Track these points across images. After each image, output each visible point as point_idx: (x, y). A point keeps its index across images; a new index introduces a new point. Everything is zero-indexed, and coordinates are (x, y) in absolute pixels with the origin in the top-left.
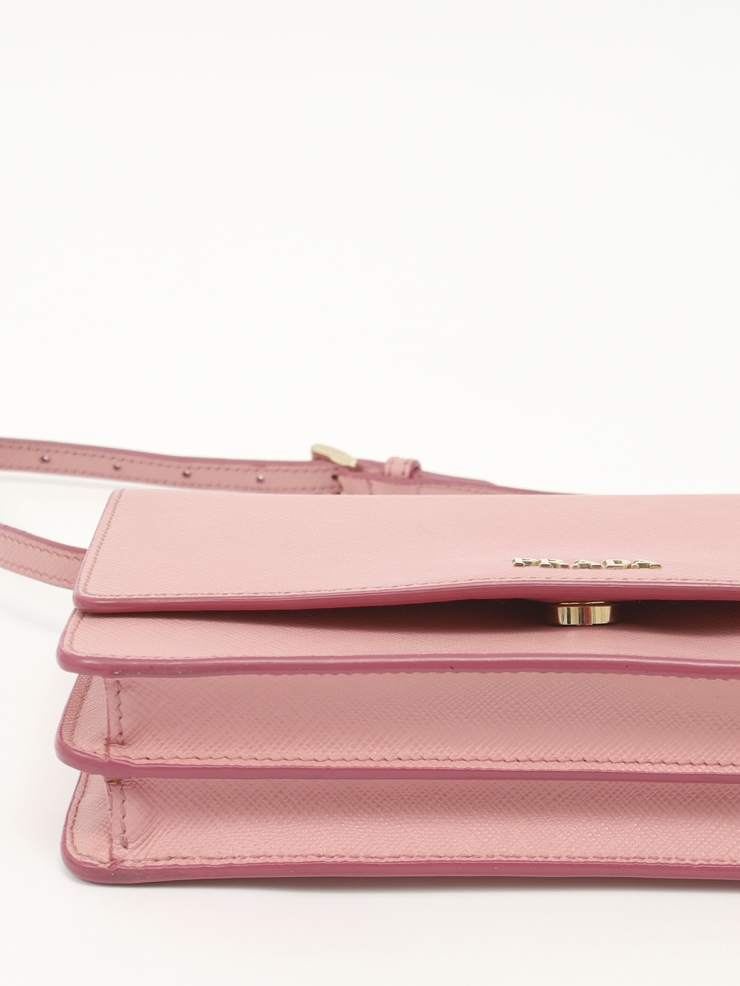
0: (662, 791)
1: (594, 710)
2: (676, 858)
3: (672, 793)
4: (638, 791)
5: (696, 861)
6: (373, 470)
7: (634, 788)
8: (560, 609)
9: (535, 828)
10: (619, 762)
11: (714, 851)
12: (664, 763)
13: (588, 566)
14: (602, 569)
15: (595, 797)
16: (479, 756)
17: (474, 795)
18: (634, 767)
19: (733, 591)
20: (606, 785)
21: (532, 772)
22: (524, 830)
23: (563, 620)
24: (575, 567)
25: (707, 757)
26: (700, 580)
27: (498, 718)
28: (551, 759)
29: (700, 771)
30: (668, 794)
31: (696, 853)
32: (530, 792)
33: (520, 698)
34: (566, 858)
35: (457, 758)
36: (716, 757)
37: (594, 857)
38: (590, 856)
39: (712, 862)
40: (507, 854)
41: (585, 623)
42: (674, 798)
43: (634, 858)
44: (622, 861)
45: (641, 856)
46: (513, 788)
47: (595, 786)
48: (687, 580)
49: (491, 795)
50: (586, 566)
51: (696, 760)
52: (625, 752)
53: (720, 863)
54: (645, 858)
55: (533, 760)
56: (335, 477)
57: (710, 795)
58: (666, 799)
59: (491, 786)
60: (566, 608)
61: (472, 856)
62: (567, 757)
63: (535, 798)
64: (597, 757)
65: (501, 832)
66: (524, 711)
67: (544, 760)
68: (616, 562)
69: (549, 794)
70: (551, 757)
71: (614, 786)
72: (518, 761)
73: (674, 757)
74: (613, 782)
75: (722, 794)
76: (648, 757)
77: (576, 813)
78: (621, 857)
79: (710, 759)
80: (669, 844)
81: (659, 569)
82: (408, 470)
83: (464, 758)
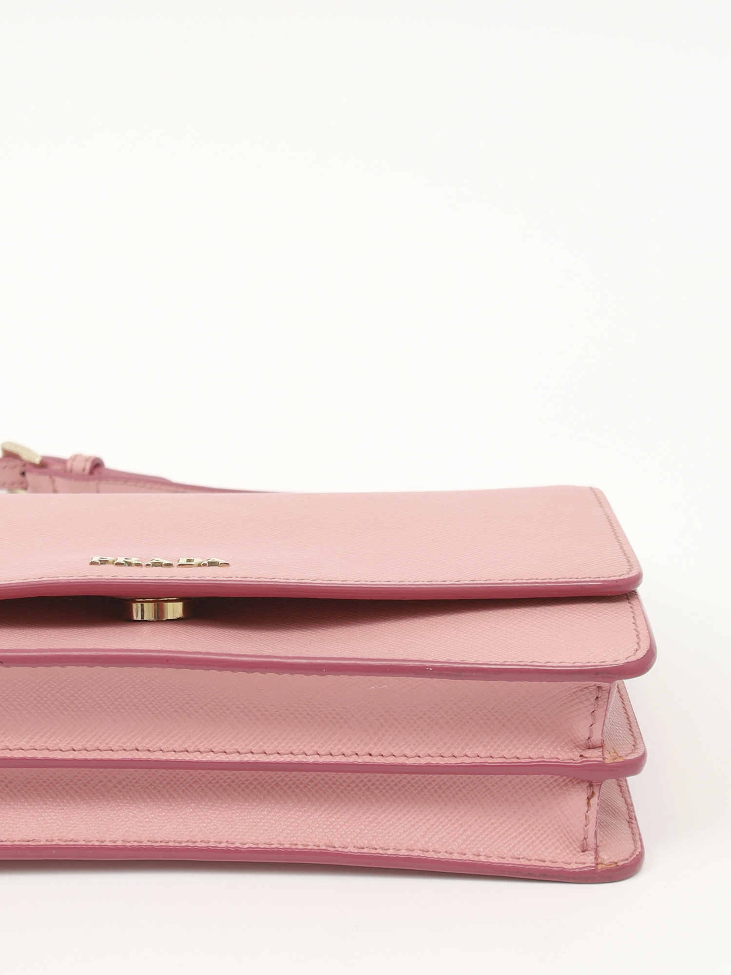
0: (217, 778)
1: (145, 702)
2: (227, 842)
3: (227, 780)
4: (194, 778)
5: (245, 844)
6: (57, 467)
7: (191, 775)
8: (134, 605)
9: (96, 813)
10: (170, 751)
11: (264, 835)
12: (213, 751)
13: (160, 565)
14: (173, 567)
15: (153, 784)
16: (37, 746)
17: (38, 782)
18: (184, 756)
19: (288, 589)
20: (164, 773)
21: (86, 760)
22: (85, 815)
23: (137, 616)
24: (148, 565)
25: (254, 746)
26: (258, 578)
27: (55, 709)
28: (105, 748)
29: (246, 759)
30: (222, 781)
31: (247, 837)
32: (92, 780)
33: (74, 691)
34: (122, 842)
35: (16, 747)
36: (262, 746)
37: (148, 841)
38: (145, 840)
39: (260, 846)
40: (66, 839)
41: (159, 619)
42: (229, 785)
43: (187, 842)
44: (175, 845)
45: (194, 840)
46: (76, 776)
47: (153, 774)
48: (246, 578)
49: (54, 782)
50: (159, 564)
51: (243, 748)
52: (176, 741)
53: (268, 846)
54: (197, 842)
55: (88, 749)
56: (23, 474)
57: (263, 782)
58: (221, 786)
59: (54, 774)
60: (139, 604)
61: (32, 840)
62: (121, 747)
63: (97, 785)
64: (149, 746)
65: (63, 818)
66: (80, 703)
67: (99, 750)
68: (189, 560)
69: (110, 781)
70: (105, 747)
71: (171, 773)
72: (74, 750)
73: (222, 746)
74: (170, 770)
75: (274, 781)
76: (198, 746)
77: (135, 799)
78: (174, 841)
79: (257, 748)
80: (221, 829)
81: (227, 568)
82: (88, 466)
83: (23, 748)
